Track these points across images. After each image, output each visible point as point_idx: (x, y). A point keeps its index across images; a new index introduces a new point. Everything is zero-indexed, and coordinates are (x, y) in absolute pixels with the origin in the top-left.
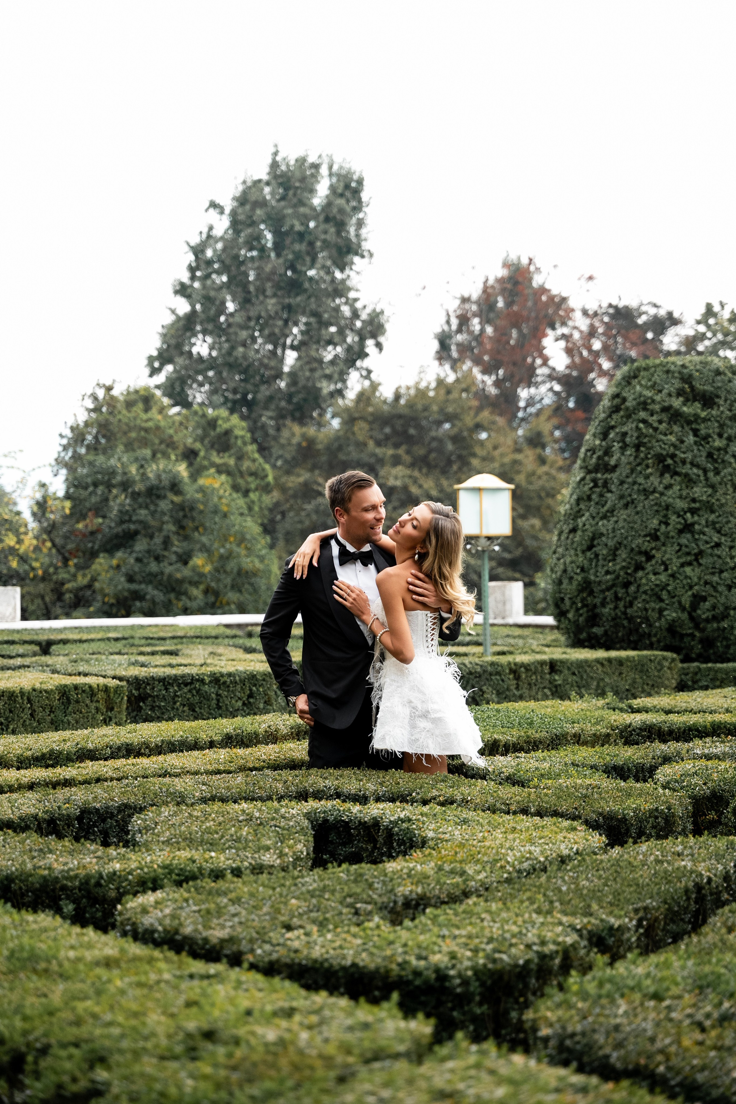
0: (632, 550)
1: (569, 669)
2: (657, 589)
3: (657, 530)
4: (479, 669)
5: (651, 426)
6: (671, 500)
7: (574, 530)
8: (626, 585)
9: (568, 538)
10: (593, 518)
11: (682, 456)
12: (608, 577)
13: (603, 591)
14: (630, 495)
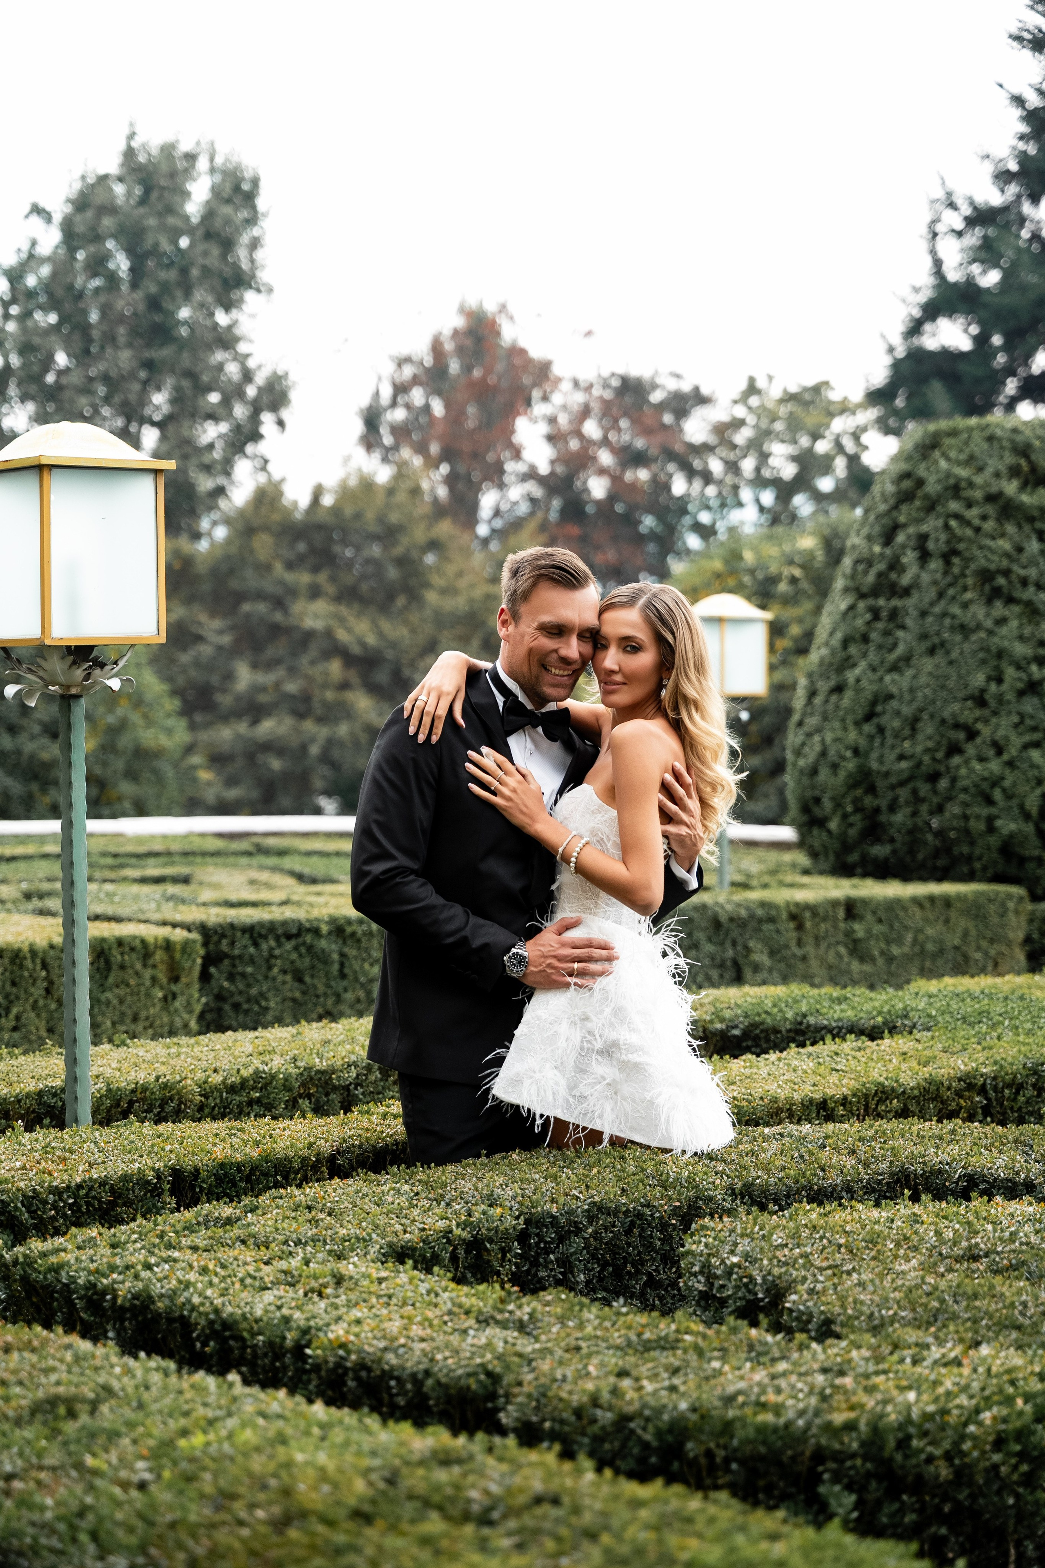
0: (943, 721)
1: (874, 913)
2: (985, 786)
3: (983, 691)
4: (743, 913)
5: (968, 523)
6: (1006, 644)
7: (839, 689)
8: (933, 778)
9: (827, 701)
10: (874, 670)
11: (1022, 572)
12: (904, 765)
13: (893, 787)
14: (938, 634)
